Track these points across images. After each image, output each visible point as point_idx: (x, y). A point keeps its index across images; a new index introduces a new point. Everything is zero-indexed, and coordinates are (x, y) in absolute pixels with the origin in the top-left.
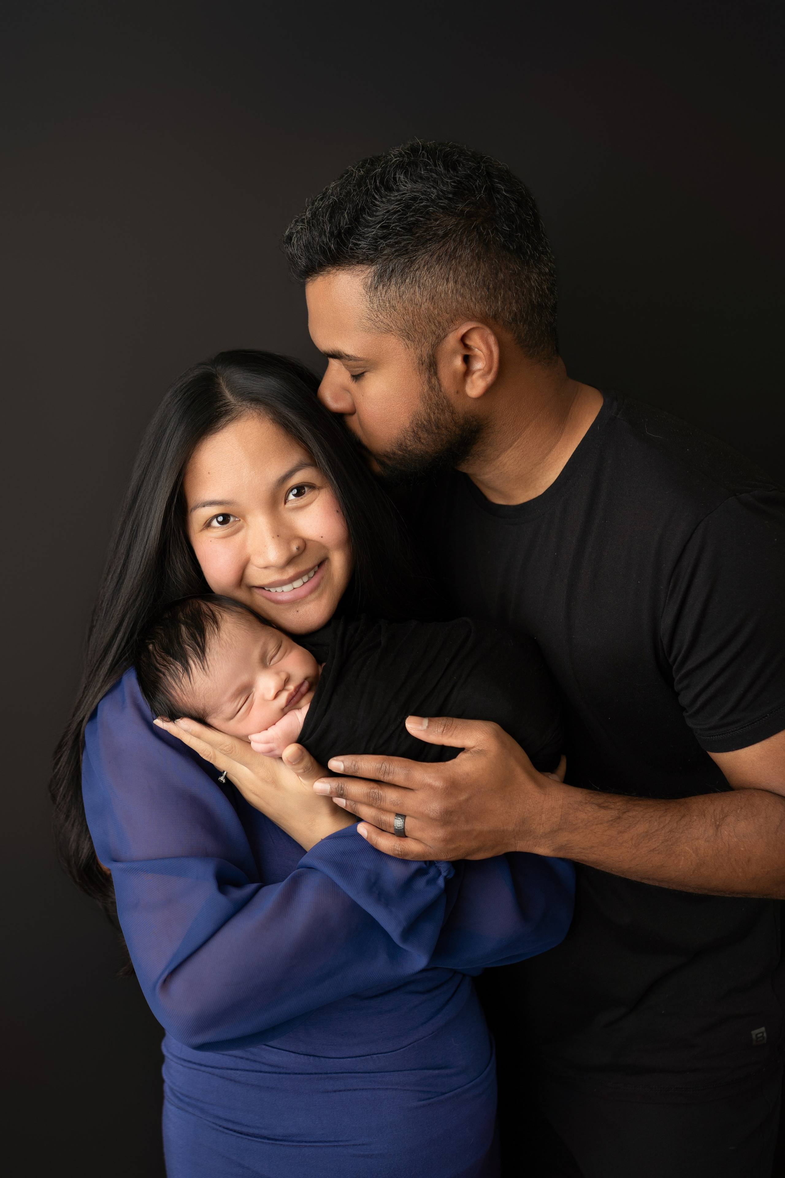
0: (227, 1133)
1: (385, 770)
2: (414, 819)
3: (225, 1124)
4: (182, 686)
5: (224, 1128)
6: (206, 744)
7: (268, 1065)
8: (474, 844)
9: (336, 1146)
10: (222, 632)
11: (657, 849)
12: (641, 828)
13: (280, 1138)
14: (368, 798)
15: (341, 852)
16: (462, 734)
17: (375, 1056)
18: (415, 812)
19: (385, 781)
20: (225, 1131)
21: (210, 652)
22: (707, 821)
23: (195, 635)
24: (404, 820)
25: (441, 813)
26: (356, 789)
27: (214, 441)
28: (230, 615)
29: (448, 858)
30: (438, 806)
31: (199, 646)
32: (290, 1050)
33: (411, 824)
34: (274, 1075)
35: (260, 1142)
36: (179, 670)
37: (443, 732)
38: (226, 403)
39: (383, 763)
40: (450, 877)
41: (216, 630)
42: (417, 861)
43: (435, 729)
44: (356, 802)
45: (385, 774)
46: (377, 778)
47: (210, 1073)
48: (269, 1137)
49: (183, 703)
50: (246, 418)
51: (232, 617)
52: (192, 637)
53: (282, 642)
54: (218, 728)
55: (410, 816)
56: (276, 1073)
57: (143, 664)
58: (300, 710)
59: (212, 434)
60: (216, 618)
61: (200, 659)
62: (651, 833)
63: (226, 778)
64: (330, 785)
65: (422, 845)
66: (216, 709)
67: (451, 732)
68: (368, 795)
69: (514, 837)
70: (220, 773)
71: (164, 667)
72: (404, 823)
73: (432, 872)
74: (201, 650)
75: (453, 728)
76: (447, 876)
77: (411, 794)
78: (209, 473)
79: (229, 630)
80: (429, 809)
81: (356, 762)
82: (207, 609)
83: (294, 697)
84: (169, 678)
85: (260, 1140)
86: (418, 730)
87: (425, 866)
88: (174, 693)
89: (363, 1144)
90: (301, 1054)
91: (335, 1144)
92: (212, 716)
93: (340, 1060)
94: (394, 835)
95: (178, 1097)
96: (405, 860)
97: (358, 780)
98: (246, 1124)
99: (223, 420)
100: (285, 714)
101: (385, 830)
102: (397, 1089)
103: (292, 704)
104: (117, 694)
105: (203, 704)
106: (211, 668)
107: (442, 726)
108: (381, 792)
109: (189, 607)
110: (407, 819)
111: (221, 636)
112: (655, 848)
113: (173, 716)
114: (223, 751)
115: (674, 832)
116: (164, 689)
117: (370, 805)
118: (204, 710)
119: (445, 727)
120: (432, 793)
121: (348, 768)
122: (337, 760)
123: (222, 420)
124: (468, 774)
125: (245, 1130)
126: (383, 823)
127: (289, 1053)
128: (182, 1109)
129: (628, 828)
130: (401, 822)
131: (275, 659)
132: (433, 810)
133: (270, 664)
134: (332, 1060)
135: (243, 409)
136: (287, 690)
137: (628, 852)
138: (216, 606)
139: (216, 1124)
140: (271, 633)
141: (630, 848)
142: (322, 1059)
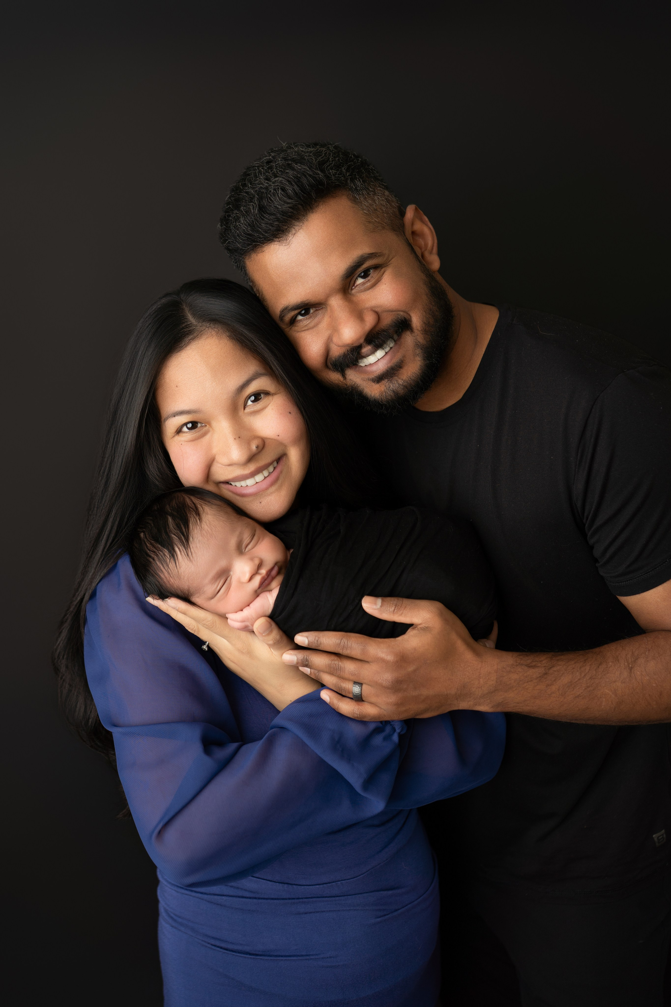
0: (214, 950)
1: (344, 646)
2: (369, 686)
3: (213, 942)
4: (169, 570)
5: (212, 945)
6: (191, 619)
7: (249, 891)
8: (422, 706)
9: (308, 959)
10: (204, 523)
11: (581, 695)
12: (565, 679)
13: (260, 953)
14: (330, 668)
15: (308, 714)
16: (411, 613)
17: (339, 882)
18: (370, 681)
19: (344, 654)
20: (213, 947)
21: (193, 540)
22: (621, 665)
23: (180, 526)
24: (361, 688)
25: (392, 682)
26: (319, 660)
27: (179, 358)
28: (210, 508)
29: (400, 718)
30: (390, 677)
31: (184, 535)
32: (268, 879)
33: (367, 690)
34: (255, 901)
35: (243, 957)
36: (166, 556)
37: (394, 611)
38: (187, 325)
39: (341, 639)
40: (402, 733)
41: (198, 521)
42: (374, 722)
43: (387, 608)
44: (319, 671)
45: (344, 648)
46: (336, 651)
47: (200, 898)
48: (250, 952)
49: (170, 585)
50: (206, 337)
51: (213, 510)
52: (178, 527)
53: (255, 531)
54: (201, 606)
55: (365, 684)
56: (255, 898)
57: (135, 550)
58: (271, 592)
59: (177, 352)
60: (198, 511)
61: (184, 547)
62: (575, 683)
63: (208, 646)
64: (297, 657)
65: (378, 709)
66: (199, 590)
67: (401, 612)
68: (329, 666)
69: (457, 699)
70: (204, 643)
71: (154, 553)
72: (361, 690)
73: (388, 729)
74: (186, 539)
75: (403, 607)
76: (401, 732)
77: (366, 666)
78: (177, 386)
79: (209, 521)
80: (382, 679)
81: (319, 638)
82: (191, 502)
83: (265, 580)
84: (158, 563)
85: (243, 955)
86: (373, 609)
87: (381, 725)
88: (162, 576)
89: (331, 957)
90: (277, 882)
91: (307, 958)
92: (196, 596)
93: (310, 887)
94: (353, 700)
95: (172, 917)
96: (364, 721)
97: (321, 652)
98: (230, 941)
99: (187, 340)
100: (258, 596)
101: (345, 695)
102: (358, 909)
103: (264, 587)
104: (113, 577)
105: (187, 585)
106: (194, 555)
107: (393, 606)
108: (341, 663)
109: (175, 500)
110: (364, 686)
111: (203, 527)
112: (580, 694)
113: (163, 595)
114: (206, 626)
115: (594, 678)
116: (154, 572)
117: (331, 673)
118: (188, 590)
119: (396, 607)
120: (384, 666)
121: (311, 643)
122: (302, 636)
123: (185, 339)
124: (415, 649)
125: (230, 946)
126: (343, 689)
127: (267, 881)
128: (176, 928)
129: (554, 681)
130: (358, 689)
131: (250, 547)
132: (386, 680)
133: (245, 550)
134: (303, 887)
135: (203, 329)
136: (260, 574)
137: (557, 700)
138: (199, 500)
139: (205, 942)
140: (246, 524)
141: (558, 697)
142: (295, 886)
